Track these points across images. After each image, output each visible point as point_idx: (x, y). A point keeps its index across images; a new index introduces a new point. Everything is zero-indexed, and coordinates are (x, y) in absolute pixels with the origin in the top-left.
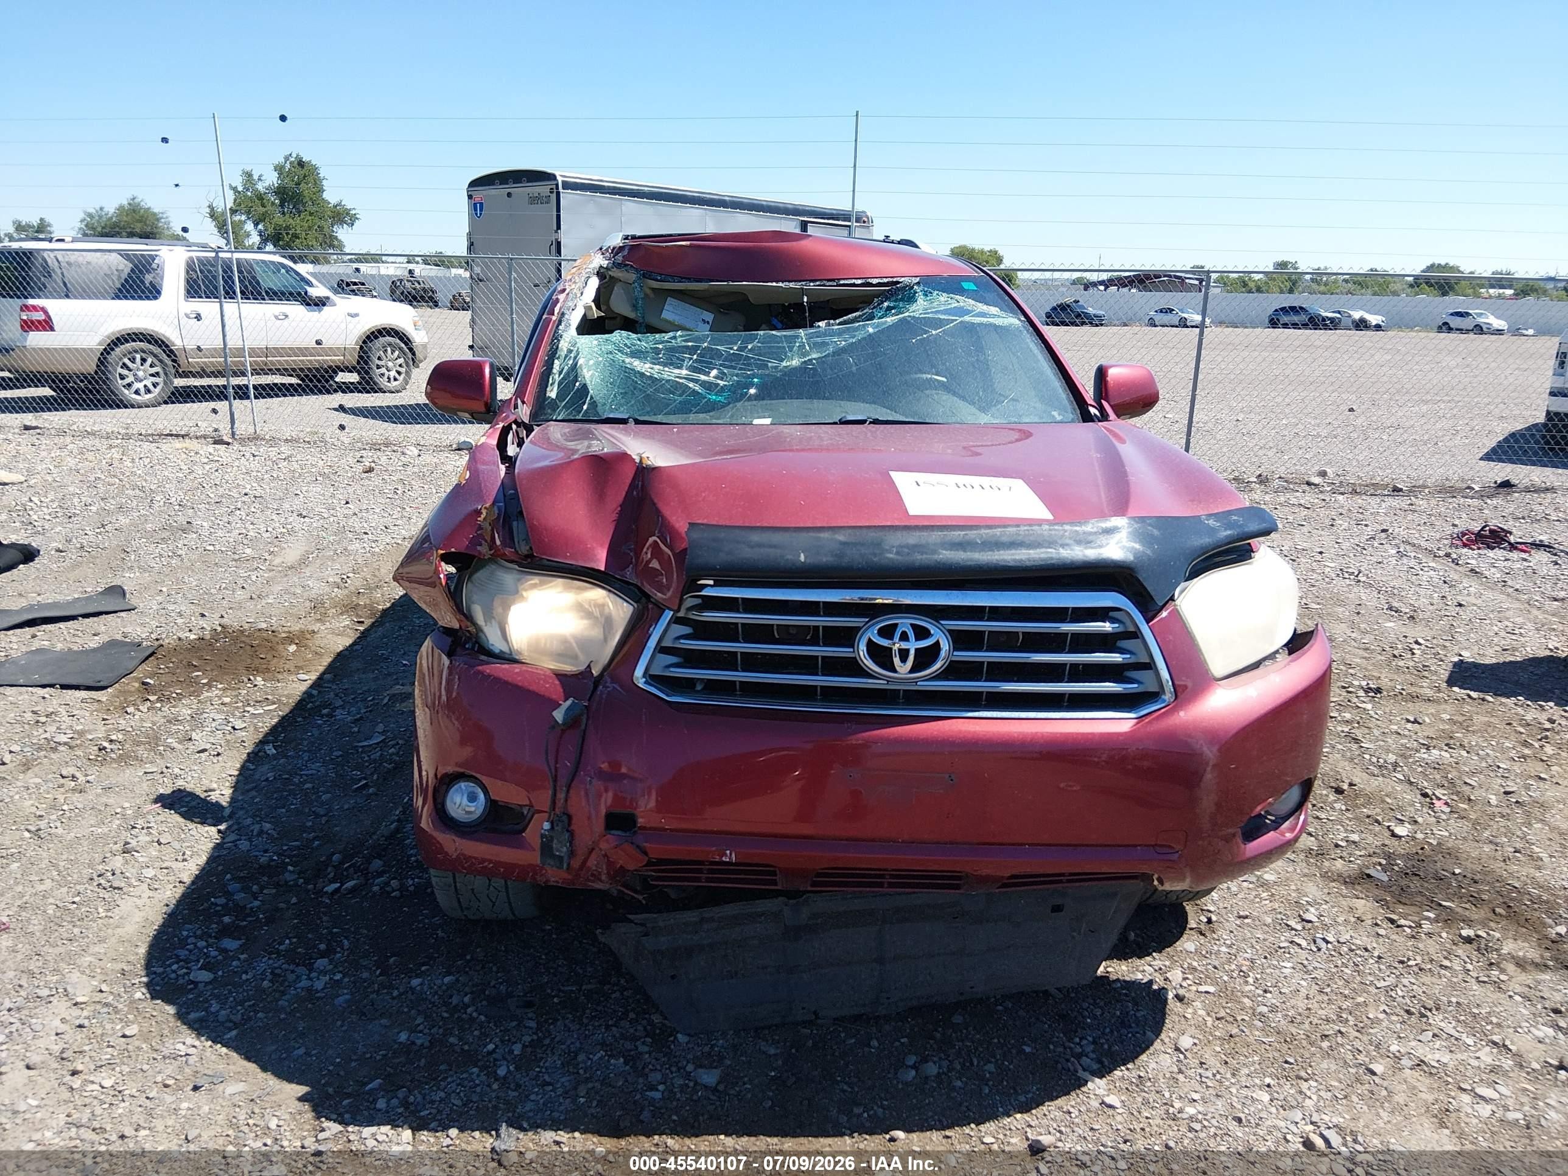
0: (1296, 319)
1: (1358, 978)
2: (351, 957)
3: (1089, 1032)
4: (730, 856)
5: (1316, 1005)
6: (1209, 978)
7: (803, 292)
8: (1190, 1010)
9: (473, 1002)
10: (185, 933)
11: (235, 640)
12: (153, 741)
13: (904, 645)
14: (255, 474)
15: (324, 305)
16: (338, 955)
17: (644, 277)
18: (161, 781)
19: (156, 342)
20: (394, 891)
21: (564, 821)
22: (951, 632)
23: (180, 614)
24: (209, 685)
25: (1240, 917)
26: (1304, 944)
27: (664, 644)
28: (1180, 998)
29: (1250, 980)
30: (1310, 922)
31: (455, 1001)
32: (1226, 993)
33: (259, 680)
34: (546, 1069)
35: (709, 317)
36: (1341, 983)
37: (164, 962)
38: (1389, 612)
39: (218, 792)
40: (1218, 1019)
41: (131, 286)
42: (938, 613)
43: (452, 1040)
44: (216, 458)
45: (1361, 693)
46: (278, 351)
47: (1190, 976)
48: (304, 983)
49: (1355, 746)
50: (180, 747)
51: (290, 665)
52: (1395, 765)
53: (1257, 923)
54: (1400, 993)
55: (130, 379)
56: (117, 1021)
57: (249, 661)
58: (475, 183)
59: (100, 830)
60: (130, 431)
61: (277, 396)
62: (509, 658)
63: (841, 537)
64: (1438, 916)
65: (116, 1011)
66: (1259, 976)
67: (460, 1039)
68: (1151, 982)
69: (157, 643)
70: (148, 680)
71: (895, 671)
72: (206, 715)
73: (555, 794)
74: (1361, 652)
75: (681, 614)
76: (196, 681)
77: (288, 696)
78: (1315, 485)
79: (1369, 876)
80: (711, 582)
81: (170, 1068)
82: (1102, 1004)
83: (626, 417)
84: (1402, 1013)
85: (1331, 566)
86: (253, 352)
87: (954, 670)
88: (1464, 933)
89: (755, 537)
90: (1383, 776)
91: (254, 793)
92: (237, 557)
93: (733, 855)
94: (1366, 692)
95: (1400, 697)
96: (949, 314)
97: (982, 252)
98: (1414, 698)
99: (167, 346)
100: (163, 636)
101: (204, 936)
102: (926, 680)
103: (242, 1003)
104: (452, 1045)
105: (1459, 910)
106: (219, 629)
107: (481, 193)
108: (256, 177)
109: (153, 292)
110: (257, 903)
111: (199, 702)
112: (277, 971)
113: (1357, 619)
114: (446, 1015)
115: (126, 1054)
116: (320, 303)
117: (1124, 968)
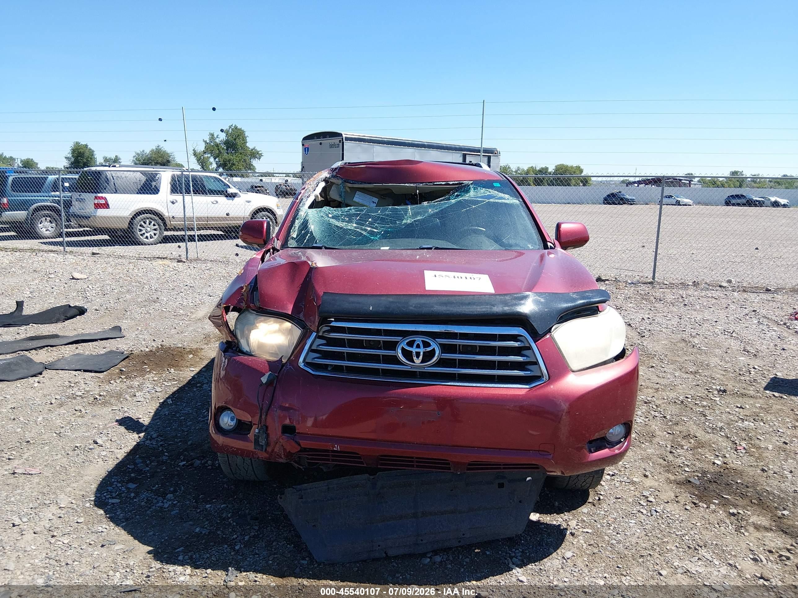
0: (739, 201)
1: (668, 530)
2: (183, 494)
3: (521, 547)
4: (337, 448)
5: (642, 541)
6: (591, 526)
7: (417, 188)
8: (576, 540)
9: (232, 517)
10: (113, 480)
11: (166, 352)
12: (119, 396)
13: (418, 350)
14: (193, 276)
15: (234, 197)
16: (178, 493)
17: (345, 182)
18: (118, 414)
19: (157, 214)
20: (209, 466)
21: (265, 429)
22: (440, 344)
23: (144, 340)
24: (150, 372)
25: (616, 498)
26: (645, 512)
27: (313, 348)
28: (572, 534)
29: (612, 528)
30: (651, 502)
31: (224, 515)
32: (598, 534)
33: (172, 370)
34: (258, 547)
35: (376, 200)
36: (657, 532)
37: (101, 492)
38: (744, 352)
39: (142, 419)
40: (589, 545)
41: (146, 188)
42: (434, 335)
43: (219, 532)
44: (177, 269)
45: (716, 392)
46: (213, 219)
47: (580, 524)
48: (160, 504)
49: (703, 418)
50: (130, 399)
51: (188, 364)
52: (721, 428)
53: (624, 501)
54: (687, 538)
55: (144, 231)
56: (76, 516)
57: (170, 361)
58: (305, 139)
59: (87, 434)
60: (141, 256)
61: (211, 240)
62: (249, 354)
63: (391, 299)
64: (720, 502)
65: (76, 511)
66: (616, 526)
67: (222, 532)
68: (559, 525)
69: (130, 352)
70: (123, 369)
71: (414, 362)
72: (145, 385)
73: (261, 416)
74: (722, 372)
75: (320, 334)
76: (144, 370)
77: (183, 378)
78: (724, 287)
79: (689, 481)
80: (333, 319)
81: (94, 537)
82: (531, 534)
83: (321, 246)
84: (686, 547)
85: (719, 328)
86: (199, 219)
87: (441, 363)
88: (731, 511)
89: (352, 299)
90: (713, 433)
91: (158, 420)
92: (176, 314)
93: (339, 447)
94: (719, 392)
95: (736, 395)
96: (483, 198)
97: (572, 167)
98: (743, 395)
99: (161, 216)
100: (134, 349)
101: (121, 482)
102: (429, 367)
103: (131, 512)
104: (218, 535)
105: (733, 500)
106: (160, 347)
107: (308, 143)
108: (215, 136)
109: (156, 191)
110: (148, 469)
111: (144, 379)
112: (149, 498)
113: (725, 355)
114: (219, 521)
115: (77, 530)
116: (233, 196)
117: (548, 519)
